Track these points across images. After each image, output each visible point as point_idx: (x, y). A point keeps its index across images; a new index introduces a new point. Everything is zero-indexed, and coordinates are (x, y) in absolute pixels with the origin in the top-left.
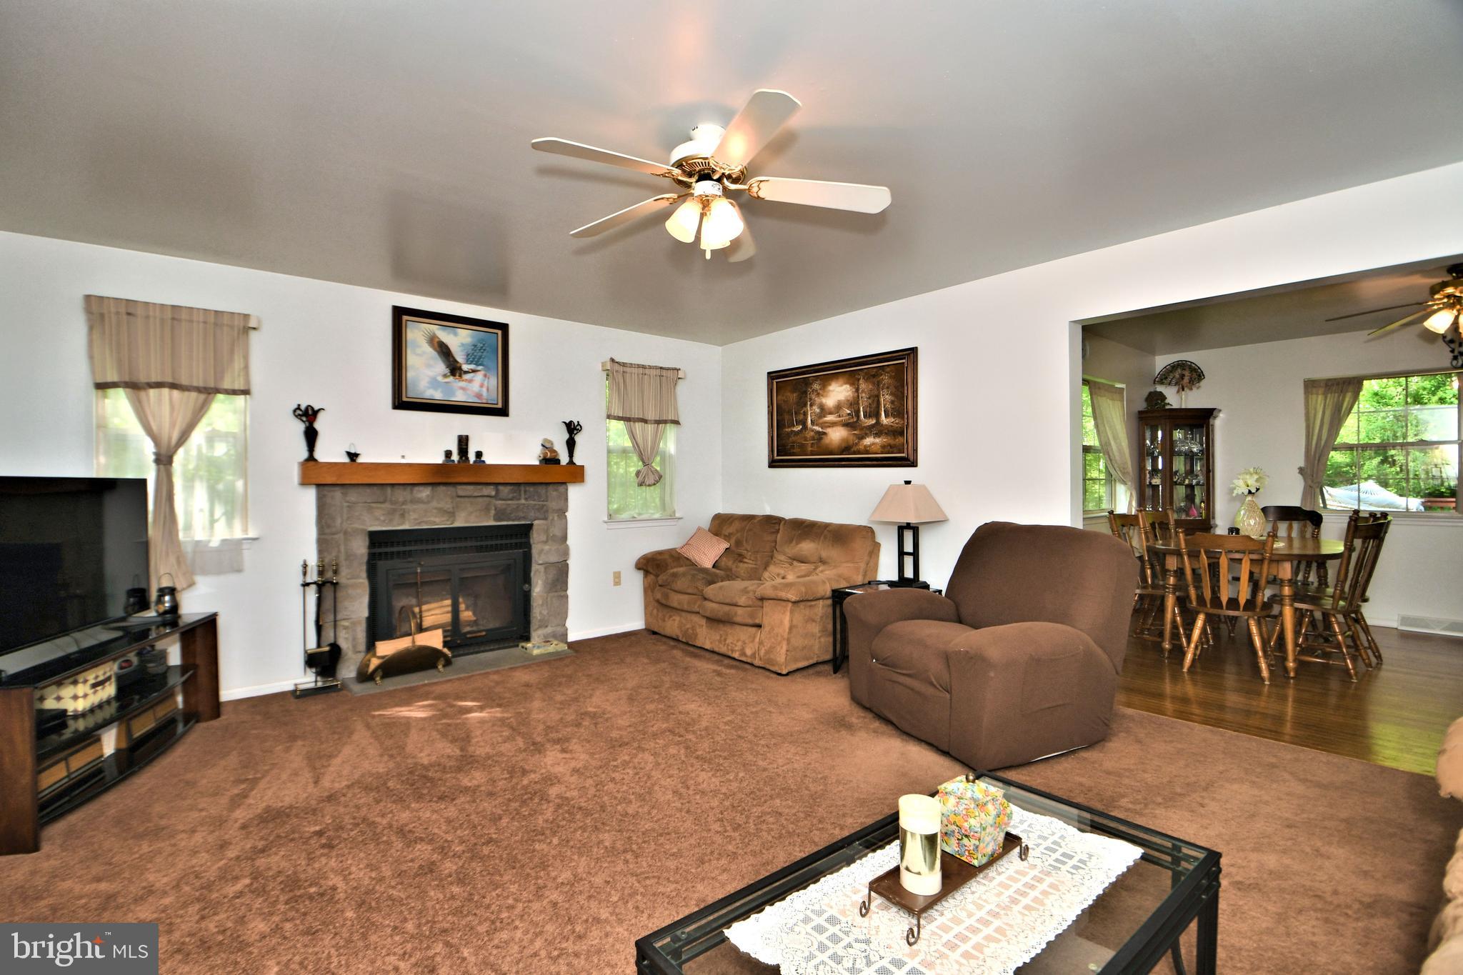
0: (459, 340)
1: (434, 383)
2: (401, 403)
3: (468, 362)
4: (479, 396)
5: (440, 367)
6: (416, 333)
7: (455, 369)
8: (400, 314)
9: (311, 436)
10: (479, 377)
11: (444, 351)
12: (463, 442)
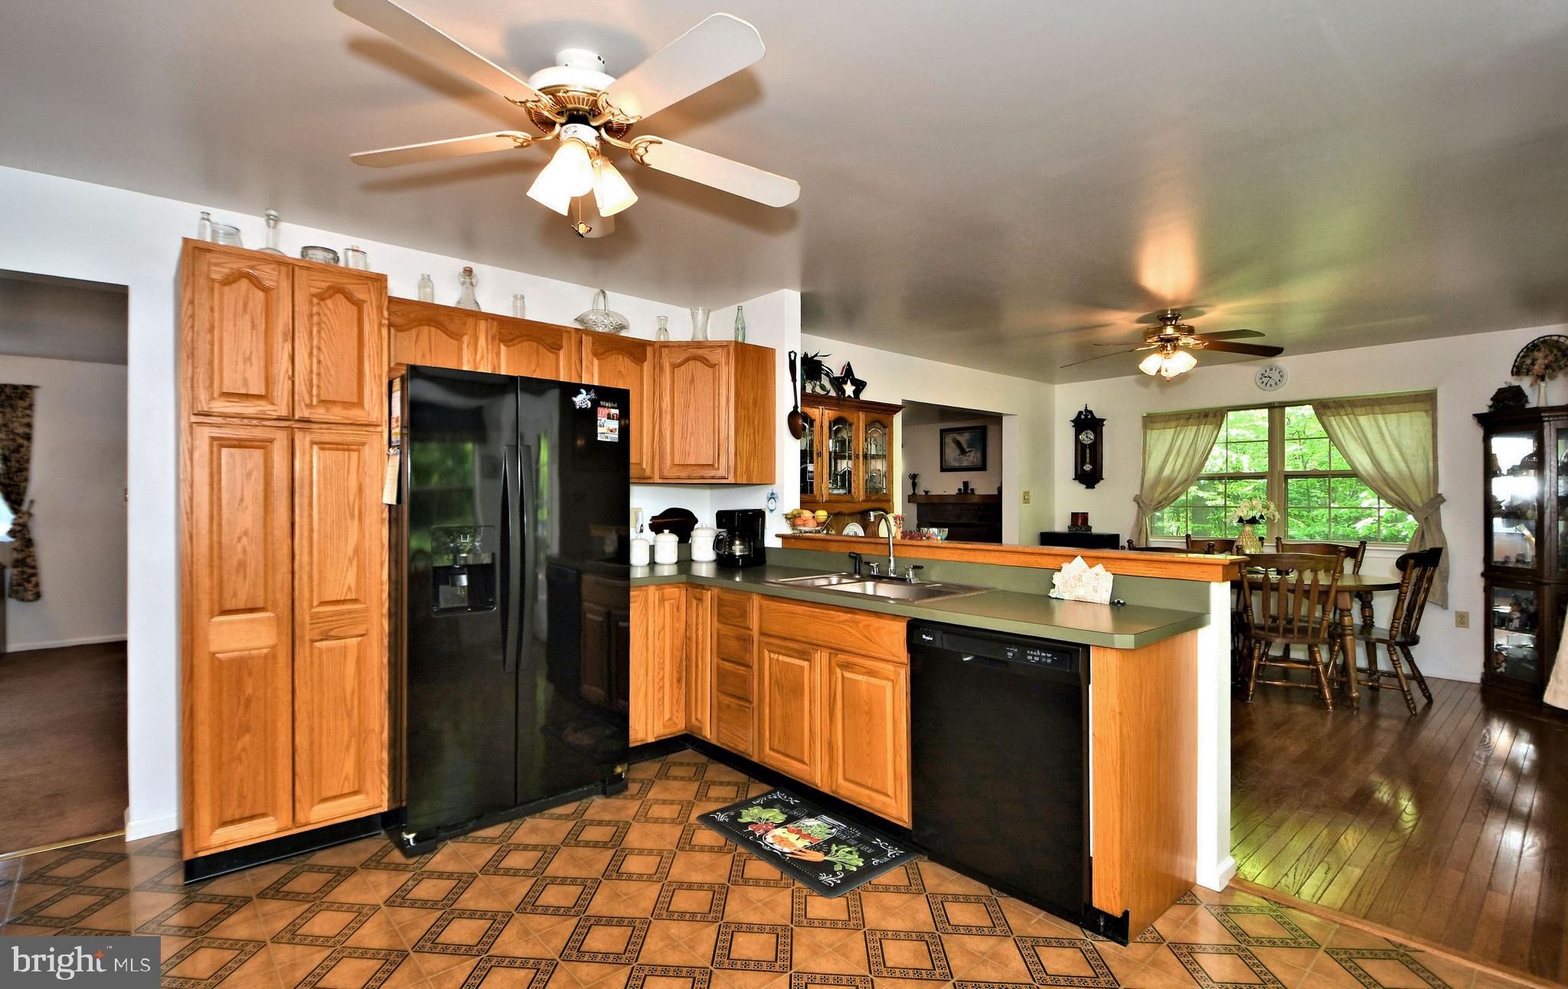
0: (964, 439)
1: (955, 460)
2: (943, 470)
3: (968, 447)
4: (972, 462)
5: (958, 451)
6: (949, 439)
7: (963, 452)
8: (942, 431)
9: (914, 485)
10: (972, 454)
11: (958, 444)
12: (966, 484)
